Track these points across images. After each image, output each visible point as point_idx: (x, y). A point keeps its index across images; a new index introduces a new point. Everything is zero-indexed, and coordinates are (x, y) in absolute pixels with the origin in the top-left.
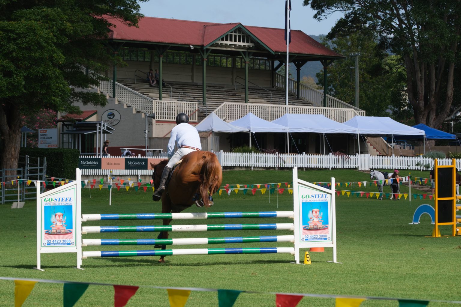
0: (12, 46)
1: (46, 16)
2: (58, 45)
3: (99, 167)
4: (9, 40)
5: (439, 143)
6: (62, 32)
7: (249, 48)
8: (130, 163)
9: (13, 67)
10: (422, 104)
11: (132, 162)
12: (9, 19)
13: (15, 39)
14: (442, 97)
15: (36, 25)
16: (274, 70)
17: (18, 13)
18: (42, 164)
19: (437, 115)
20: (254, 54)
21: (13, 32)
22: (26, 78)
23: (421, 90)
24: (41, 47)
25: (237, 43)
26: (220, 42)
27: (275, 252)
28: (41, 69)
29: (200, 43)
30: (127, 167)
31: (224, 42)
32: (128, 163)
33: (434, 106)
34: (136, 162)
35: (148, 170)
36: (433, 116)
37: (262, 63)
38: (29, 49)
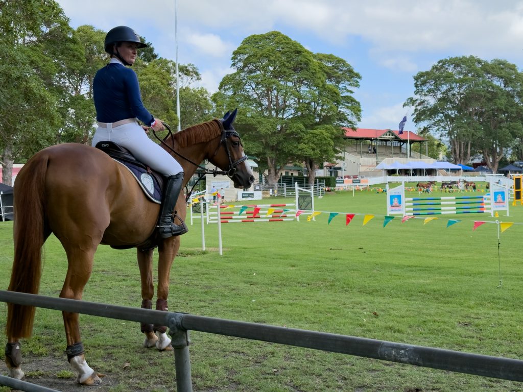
0: (315, 139)
1: (327, 128)
2: (331, 138)
3: (343, 183)
4: (314, 137)
5: (466, 171)
6: (332, 133)
7: (393, 138)
8: (354, 181)
9: (315, 147)
10: (458, 157)
12: (313, 130)
13: (316, 137)
14: (466, 154)
15: (324, 131)
16: (401, 146)
17: (316, 127)
18: (323, 182)
19: (464, 161)
20: (395, 141)
21: (315, 134)
22: (320, 151)
23: (458, 152)
24: (325, 139)
25: (389, 137)
26: (383, 136)
27: (483, 212)
28: (325, 147)
29: (375, 137)
30: (353, 183)
31: (384, 136)
33: (463, 157)
34: (356, 181)
36: (462, 161)
37: (396, 144)
38: (321, 140)
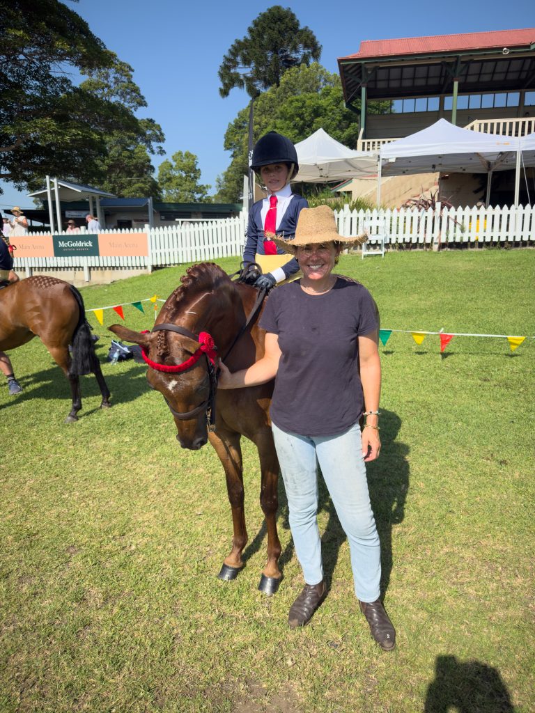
8: (62, 244)
11: (66, 242)
32: (58, 244)
34: (74, 242)
35: (101, 258)
